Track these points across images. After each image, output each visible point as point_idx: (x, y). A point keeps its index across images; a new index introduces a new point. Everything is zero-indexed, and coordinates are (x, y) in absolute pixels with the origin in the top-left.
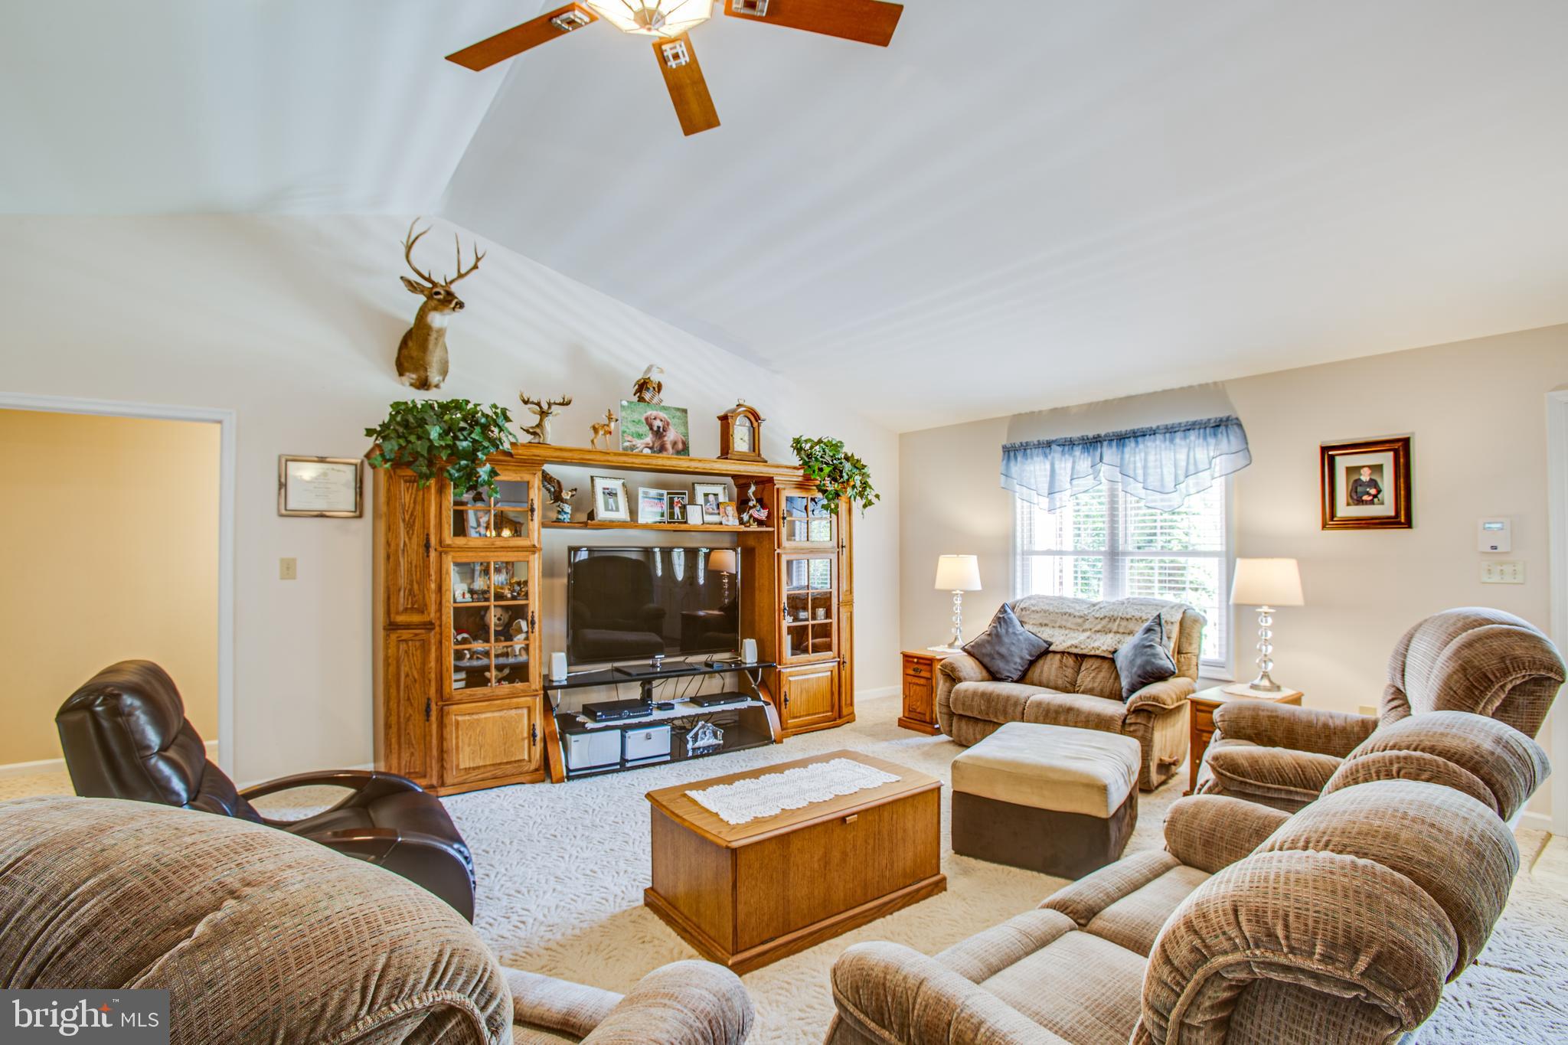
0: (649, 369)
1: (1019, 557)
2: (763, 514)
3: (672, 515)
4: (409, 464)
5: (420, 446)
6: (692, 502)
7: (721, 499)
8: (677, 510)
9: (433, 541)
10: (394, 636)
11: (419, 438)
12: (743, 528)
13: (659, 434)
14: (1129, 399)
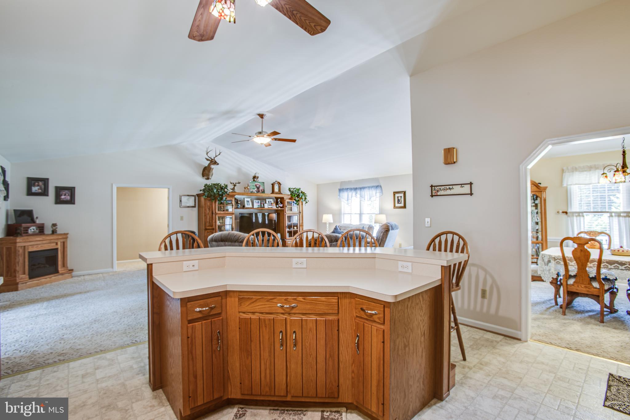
0: (256, 174)
1: (342, 215)
2: (281, 205)
3: (261, 206)
4: (210, 197)
5: (212, 194)
6: (266, 203)
7: (272, 202)
8: (262, 205)
9: (214, 212)
10: (206, 231)
11: (212, 192)
12: (277, 209)
13: (258, 188)
14: (363, 180)
